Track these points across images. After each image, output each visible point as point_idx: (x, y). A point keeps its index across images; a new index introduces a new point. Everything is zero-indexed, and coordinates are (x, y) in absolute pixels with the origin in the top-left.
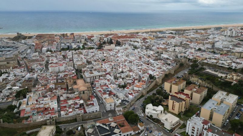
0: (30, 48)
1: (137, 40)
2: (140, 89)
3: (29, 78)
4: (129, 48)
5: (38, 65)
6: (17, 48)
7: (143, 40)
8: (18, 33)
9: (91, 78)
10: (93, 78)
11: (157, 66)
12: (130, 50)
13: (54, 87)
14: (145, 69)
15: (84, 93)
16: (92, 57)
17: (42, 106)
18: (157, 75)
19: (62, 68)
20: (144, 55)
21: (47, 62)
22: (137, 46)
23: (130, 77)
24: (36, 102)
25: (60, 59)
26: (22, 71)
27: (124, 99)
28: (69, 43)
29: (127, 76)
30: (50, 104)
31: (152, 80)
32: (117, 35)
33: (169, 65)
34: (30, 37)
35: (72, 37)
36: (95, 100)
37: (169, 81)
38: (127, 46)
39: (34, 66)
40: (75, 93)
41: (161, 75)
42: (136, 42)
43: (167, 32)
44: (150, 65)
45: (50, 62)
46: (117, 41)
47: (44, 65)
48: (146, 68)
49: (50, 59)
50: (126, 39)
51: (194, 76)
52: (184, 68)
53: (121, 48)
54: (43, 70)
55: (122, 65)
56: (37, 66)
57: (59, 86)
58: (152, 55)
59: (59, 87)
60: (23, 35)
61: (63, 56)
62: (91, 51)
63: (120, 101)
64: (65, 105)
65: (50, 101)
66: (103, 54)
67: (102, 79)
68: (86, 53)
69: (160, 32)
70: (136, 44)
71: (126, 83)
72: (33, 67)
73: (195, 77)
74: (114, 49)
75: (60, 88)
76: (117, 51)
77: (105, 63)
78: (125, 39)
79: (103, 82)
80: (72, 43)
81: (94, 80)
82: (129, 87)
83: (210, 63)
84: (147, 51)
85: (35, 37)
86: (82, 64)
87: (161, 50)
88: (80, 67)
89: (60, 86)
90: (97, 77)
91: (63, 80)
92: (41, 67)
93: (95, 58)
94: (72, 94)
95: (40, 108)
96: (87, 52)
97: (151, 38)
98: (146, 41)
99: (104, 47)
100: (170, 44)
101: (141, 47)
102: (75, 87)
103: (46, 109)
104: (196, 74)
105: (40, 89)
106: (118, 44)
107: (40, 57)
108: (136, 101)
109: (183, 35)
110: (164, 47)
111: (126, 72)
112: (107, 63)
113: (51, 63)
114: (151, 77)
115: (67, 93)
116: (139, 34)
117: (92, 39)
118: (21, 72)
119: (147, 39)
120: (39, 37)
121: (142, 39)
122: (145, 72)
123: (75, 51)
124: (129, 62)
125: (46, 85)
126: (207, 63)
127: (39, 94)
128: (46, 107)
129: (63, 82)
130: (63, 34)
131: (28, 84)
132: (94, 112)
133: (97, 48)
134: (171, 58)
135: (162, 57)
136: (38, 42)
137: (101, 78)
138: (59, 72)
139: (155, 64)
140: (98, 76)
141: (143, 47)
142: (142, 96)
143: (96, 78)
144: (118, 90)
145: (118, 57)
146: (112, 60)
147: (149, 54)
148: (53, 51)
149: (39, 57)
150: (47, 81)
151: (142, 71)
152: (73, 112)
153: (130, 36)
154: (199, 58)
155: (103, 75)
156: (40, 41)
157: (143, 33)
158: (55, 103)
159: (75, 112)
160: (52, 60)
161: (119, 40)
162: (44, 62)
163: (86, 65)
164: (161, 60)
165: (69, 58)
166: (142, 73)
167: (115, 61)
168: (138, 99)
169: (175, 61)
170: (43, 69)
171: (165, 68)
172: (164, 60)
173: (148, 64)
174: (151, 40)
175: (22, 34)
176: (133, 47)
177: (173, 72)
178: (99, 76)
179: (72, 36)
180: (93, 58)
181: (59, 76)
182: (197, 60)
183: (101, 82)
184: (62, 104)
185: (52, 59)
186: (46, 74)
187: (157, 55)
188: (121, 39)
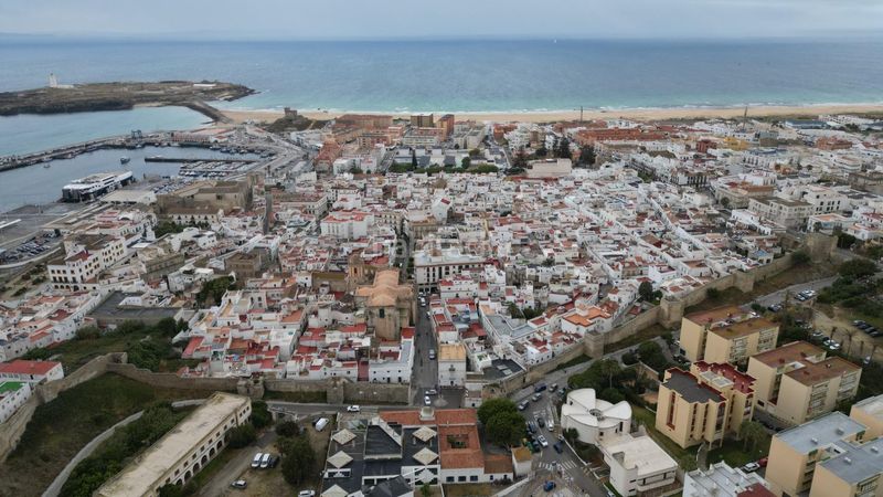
0: (305, 157)
1: (670, 149)
2: (583, 331)
3: (256, 248)
4: (620, 176)
5: (297, 211)
6: (271, 155)
7: (698, 149)
8: (287, 110)
9: (431, 269)
10: (437, 269)
11: (690, 255)
12: (619, 185)
13: (309, 284)
14: (639, 259)
15: (382, 314)
16: (471, 200)
17: (248, 335)
18: (675, 289)
19: (360, 228)
21: (329, 205)
22: (658, 173)
23: (568, 284)
24: (238, 321)
25: (371, 200)
26: (247, 224)
27: (508, 358)
28: (423, 147)
29: (555, 280)
30: (273, 333)
31: (645, 306)
32: (604, 125)
33: (744, 253)
34: (320, 124)
35: (445, 129)
36: (409, 343)
37: (706, 317)
38: (618, 168)
39: (288, 213)
40: (358, 313)
41: (692, 288)
42: (659, 158)
43: (832, 124)
44: (664, 247)
45: (335, 206)
46: (589, 147)
47: (317, 212)
48: (645, 256)
49: (340, 197)
50: (630, 142)
51: (836, 309)
52: (810, 272)
53: (593, 174)
54: (308, 228)
55: (560, 236)
56: (294, 214)
57: (325, 283)
58: (694, 209)
59: (323, 285)
60: (301, 116)
61: (385, 189)
62: (483, 178)
63: (488, 361)
64: (312, 343)
65: (277, 323)
66: (514, 193)
67: (463, 278)
68: (459, 185)
69: (803, 119)
70: (656, 162)
71: (545, 302)
72: (283, 215)
73: (839, 315)
74: (563, 178)
75: (326, 290)
76: (570, 184)
77: (501, 225)
78: (622, 142)
79: (467, 287)
80: (434, 147)
81: (440, 277)
82: (546, 319)
84: (681, 193)
85: (333, 123)
86: (426, 222)
87: (745, 193)
88: (419, 228)
89: (327, 283)
90: (451, 267)
91: (344, 267)
92: (302, 220)
93: (479, 203)
94: (348, 312)
95: (241, 340)
96: (464, 183)
97: (736, 144)
98: (710, 156)
99: (531, 167)
100: (805, 171)
101: (670, 176)
102: (364, 290)
103: (255, 344)
104: (848, 305)
105: (268, 285)
106: (587, 159)
107: (316, 187)
108: (552, 371)
110: (765, 183)
111: (563, 263)
112: (510, 223)
113: (337, 210)
114: (648, 293)
115: (335, 308)
116: (696, 126)
117: (506, 136)
118: (244, 227)
119: (714, 146)
120: (347, 123)
121: (693, 146)
122: (632, 269)
123: (429, 175)
124: (591, 229)
125: (289, 275)
127: (260, 299)
128: (259, 341)
129: (343, 270)
130: (420, 118)
131: (244, 266)
132: (392, 381)
133: (506, 171)
134: (767, 230)
135: (733, 222)
136: (332, 140)
137: (465, 273)
138: (345, 240)
139: (685, 247)
140: (457, 267)
141: (679, 175)
142: (584, 358)
143: (447, 273)
144: (504, 322)
145: (561, 206)
146: (537, 214)
147: (683, 207)
148: (365, 172)
149: (313, 188)
150: (297, 262)
151: (621, 267)
152: (322, 370)
153: (651, 131)
155: (473, 264)
156: (342, 139)
158: (291, 333)
159: (329, 371)
160: (344, 200)
161: (597, 145)
162: (319, 205)
163: (440, 224)
164: (724, 230)
165: (399, 196)
166: (620, 273)
167: (543, 221)
168: (561, 367)
169: (780, 241)
170: (305, 226)
171: (719, 266)
172: (730, 234)
173: (658, 244)
174: (730, 151)
175: (300, 111)
176: (635, 173)
177: (746, 285)
178: (460, 268)
179: (445, 123)
180: (472, 204)
181: (342, 251)
183: (459, 287)
184: (307, 338)
185: (344, 196)
186: (307, 243)
187: (716, 212)
188: (606, 142)
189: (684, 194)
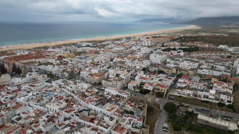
1: (50, 61)
4: (39, 78)
7: (59, 59)
11: (112, 124)
12: (41, 84)
20: (73, 92)
22: (53, 73)
38: (34, 75)
42: (49, 66)
44: (96, 122)
46: (14, 65)
50: (31, 60)
53: (24, 80)
58: (87, 91)
69: (74, 44)
70: (49, 68)
74: (8, 85)
76: (15, 88)
78: (28, 61)
83: (185, 96)
84: (75, 83)
87: (98, 78)
97: (70, 56)
98: (65, 61)
101: (60, 74)
106: (17, 72)
109: (104, 48)
110: (98, 72)
116: (49, 50)
119: (64, 57)
121: (56, 58)
124: (48, 121)
126: (180, 96)
135: (108, 94)
139: (106, 119)
141: (65, 73)
145: (19, 105)
147: (81, 91)
153: (35, 54)
154: (163, 89)
157: (54, 48)
161: (17, 63)
164: (110, 101)
167: (13, 122)
173: (92, 121)
174: (70, 58)
176: (46, 76)
182: (160, 91)
187: (97, 90)
188: (21, 61)
189: (77, 84)
